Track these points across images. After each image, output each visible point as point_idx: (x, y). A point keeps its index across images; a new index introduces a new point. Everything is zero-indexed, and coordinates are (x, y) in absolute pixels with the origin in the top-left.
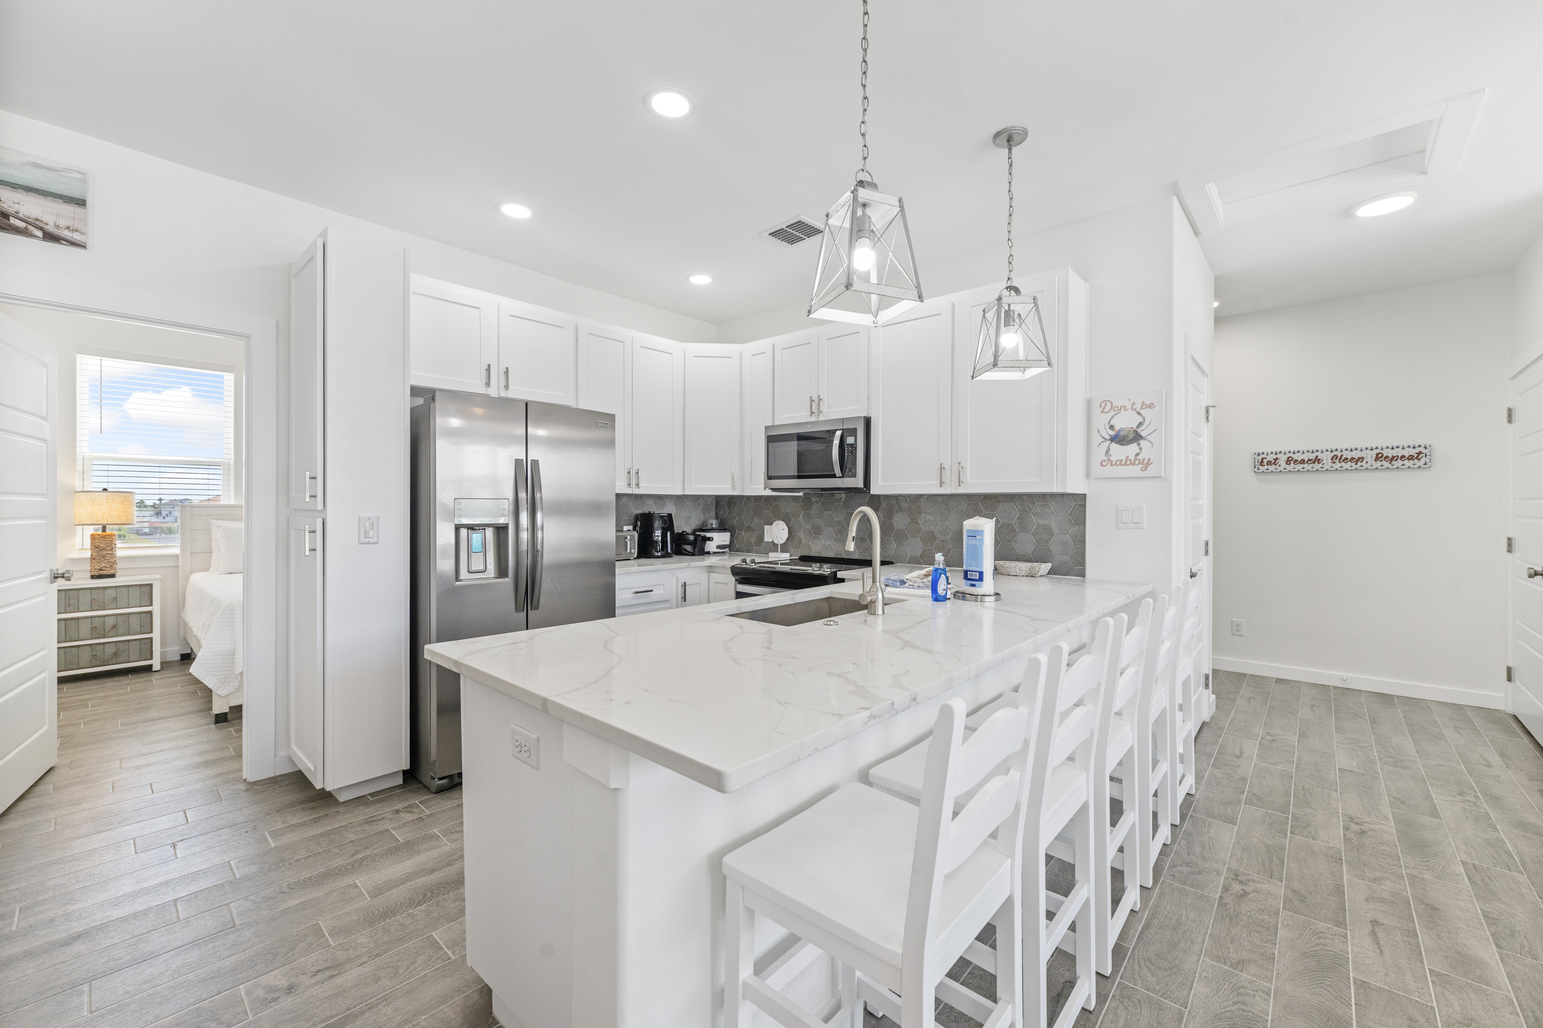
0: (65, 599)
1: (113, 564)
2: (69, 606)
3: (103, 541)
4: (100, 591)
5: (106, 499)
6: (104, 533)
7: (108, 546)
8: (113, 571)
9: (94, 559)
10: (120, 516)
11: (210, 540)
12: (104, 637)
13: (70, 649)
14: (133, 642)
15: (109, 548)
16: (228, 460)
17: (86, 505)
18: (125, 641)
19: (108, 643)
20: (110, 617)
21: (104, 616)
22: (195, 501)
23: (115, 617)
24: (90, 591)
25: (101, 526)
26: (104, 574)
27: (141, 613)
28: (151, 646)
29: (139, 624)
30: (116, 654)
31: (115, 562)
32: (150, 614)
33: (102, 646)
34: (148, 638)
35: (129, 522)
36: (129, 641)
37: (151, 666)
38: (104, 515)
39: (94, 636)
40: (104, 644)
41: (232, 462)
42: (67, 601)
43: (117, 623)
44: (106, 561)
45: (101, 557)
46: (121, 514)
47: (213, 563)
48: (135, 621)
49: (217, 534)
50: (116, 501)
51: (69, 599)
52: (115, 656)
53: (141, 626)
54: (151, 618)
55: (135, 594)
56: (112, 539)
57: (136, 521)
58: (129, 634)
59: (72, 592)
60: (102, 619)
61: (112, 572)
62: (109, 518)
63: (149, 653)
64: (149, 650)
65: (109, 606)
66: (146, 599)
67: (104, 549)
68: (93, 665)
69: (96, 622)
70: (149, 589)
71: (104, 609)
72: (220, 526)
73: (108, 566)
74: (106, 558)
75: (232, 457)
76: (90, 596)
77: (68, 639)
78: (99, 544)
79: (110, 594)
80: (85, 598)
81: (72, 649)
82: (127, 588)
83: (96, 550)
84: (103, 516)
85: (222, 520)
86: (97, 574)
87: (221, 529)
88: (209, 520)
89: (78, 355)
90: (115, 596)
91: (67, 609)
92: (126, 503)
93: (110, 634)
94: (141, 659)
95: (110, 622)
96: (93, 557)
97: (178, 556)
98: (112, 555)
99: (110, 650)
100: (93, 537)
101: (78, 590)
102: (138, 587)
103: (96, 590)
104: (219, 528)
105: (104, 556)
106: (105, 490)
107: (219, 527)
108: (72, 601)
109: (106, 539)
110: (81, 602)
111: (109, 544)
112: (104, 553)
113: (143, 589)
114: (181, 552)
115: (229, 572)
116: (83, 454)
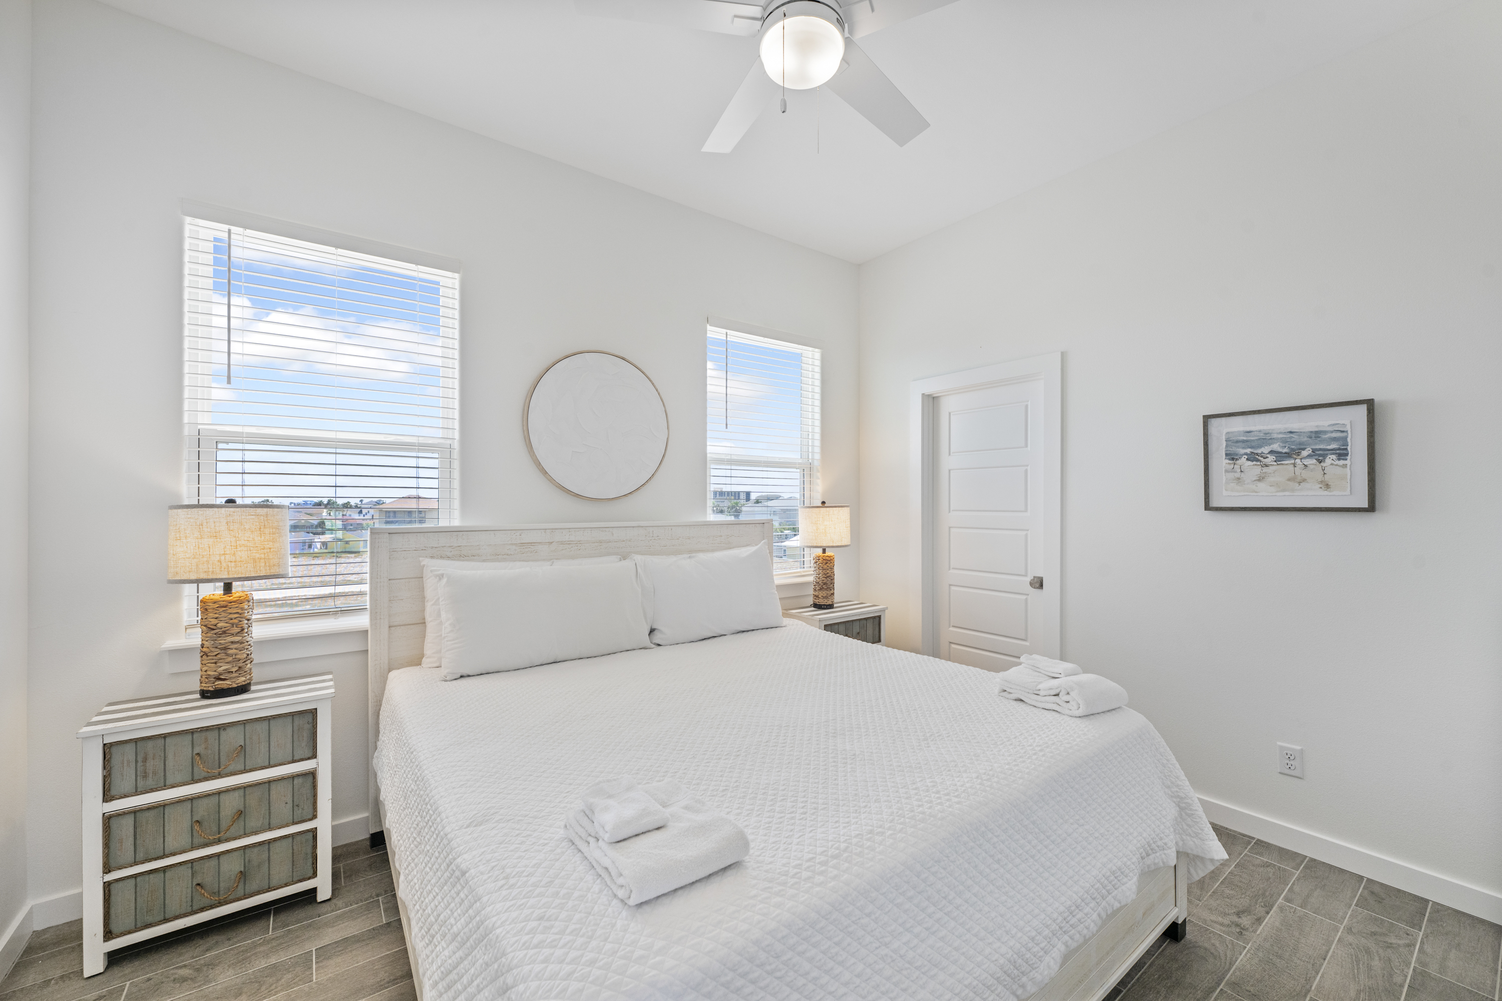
0: (136, 762)
1: (242, 664)
2: (145, 776)
3: (223, 614)
4: (212, 735)
5: (227, 523)
6: (226, 598)
7: (233, 625)
8: (243, 679)
9: (206, 654)
10: (254, 560)
11: (423, 599)
12: (219, 841)
13: (147, 877)
14: (278, 844)
15: (237, 630)
16: (449, 442)
17: (186, 537)
18: (261, 844)
19: (228, 852)
20: (231, 793)
21: (219, 793)
22: (388, 501)
23: (241, 792)
24: (189, 737)
25: (222, 584)
26: (225, 687)
27: (293, 777)
28: (315, 847)
29: (290, 802)
30: (243, 875)
31: (248, 658)
32: (310, 778)
33: (214, 862)
34: (308, 831)
35: (274, 571)
36: (269, 842)
37: (314, 890)
38: (223, 558)
39: (197, 841)
40: (218, 855)
41: (456, 445)
42: (140, 764)
43: (245, 804)
44: (230, 659)
45: (218, 651)
46: (258, 556)
47: (429, 649)
48: (281, 795)
49: (435, 590)
50: (247, 527)
51: (145, 760)
52: (242, 880)
53: (295, 806)
54: (314, 787)
55: (282, 735)
56: (242, 609)
57: (290, 564)
58: (270, 828)
59: (150, 744)
60: (214, 799)
61: (241, 680)
62: (233, 564)
63: (310, 861)
64: (310, 856)
65: (231, 768)
66: (304, 744)
67: (224, 632)
68: (195, 908)
69: (202, 809)
70: (311, 720)
71: (220, 776)
72: (442, 575)
73: (234, 670)
74: (230, 652)
75: (457, 435)
76: (190, 749)
77: (140, 856)
78: (214, 621)
79: (233, 738)
80: (178, 756)
81: (151, 876)
82: (266, 724)
83: (209, 635)
84: (220, 561)
85: (441, 557)
86: (211, 689)
87: (445, 580)
88: (421, 559)
89: (188, 219)
90: (242, 744)
91: (141, 783)
92: (267, 531)
93: (233, 831)
94: (295, 879)
95: (231, 804)
96: (204, 649)
97: (366, 632)
98: (242, 643)
99: (231, 867)
100: (205, 606)
101: (164, 736)
102: (289, 719)
103: (204, 734)
104: (440, 579)
105: (226, 649)
106: (231, 501)
107: (441, 577)
108: (150, 764)
109: (230, 611)
110: (170, 763)
111: (236, 621)
112: (224, 641)
113: (298, 721)
114: (371, 625)
115: (459, 676)
116: (200, 427)
